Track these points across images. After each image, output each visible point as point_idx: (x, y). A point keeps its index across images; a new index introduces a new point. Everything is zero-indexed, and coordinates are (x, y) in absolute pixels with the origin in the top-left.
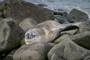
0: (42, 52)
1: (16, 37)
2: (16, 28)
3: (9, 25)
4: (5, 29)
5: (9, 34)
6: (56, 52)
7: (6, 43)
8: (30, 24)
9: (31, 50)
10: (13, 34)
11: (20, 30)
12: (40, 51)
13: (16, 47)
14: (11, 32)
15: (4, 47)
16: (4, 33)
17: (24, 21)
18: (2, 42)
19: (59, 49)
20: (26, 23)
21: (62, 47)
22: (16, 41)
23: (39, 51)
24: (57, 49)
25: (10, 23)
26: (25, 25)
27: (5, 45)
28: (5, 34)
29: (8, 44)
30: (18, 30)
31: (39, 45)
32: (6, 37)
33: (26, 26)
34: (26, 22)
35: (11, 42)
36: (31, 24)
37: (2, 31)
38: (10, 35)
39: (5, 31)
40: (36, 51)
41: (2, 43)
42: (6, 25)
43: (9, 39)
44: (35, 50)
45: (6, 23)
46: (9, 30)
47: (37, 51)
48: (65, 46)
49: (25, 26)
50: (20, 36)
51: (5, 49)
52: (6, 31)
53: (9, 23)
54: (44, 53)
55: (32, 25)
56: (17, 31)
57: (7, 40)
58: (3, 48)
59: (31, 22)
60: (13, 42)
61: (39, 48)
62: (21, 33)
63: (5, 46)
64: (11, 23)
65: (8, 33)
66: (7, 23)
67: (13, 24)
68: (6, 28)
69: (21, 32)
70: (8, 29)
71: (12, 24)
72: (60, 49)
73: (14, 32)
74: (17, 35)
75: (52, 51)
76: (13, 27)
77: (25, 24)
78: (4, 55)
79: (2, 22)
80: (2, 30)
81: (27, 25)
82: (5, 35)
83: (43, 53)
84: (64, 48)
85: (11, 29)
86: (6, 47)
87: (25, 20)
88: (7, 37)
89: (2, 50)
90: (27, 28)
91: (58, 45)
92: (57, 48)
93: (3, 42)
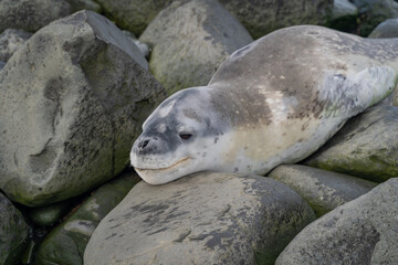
0: (243, 250)
1: (118, 124)
2: (116, 75)
3: (74, 61)
4: (53, 81)
5: (78, 110)
6: (325, 256)
7: (56, 160)
8: (202, 34)
9: (180, 240)
10: (99, 108)
11: (136, 81)
12: (230, 242)
13: (116, 172)
14: (86, 98)
15: (49, 179)
16: (48, 104)
17: (171, 15)
18: (37, 149)
19: (341, 243)
20: (182, 24)
21: (358, 234)
22: (114, 142)
23: (223, 247)
24: (330, 239)
25: (84, 49)
26: (174, 37)
27: (55, 168)
28: (52, 108)
29: (69, 164)
30: (128, 81)
31: (230, 201)
32: (58, 127)
33: (179, 44)
34: (178, 23)
35: (84, 150)
36: (207, 38)
37: (41, 93)
38: (81, 112)
39: (54, 89)
40: (211, 245)
41: (38, 155)
42: (58, 62)
43: (74, 135)
44: (206, 240)
45: (59, 46)
46: (75, 88)
47: (217, 247)
48: (379, 230)
49: (173, 44)
50: (135, 115)
51: (54, 190)
52: (63, 94)
53: (74, 47)
54: (257, 255)
55: (209, 43)
56: (119, 90)
57: (66, 144)
58: (42, 183)
59: (206, 25)
60: (97, 152)
61: (230, 223)
62: (145, 100)
63: (52, 171)
64: (89, 50)
65: (70, 103)
66: (67, 50)
67: (101, 55)
68: (60, 78)
69: (145, 94)
70: (68, 81)
71: (96, 55)
72: (347, 240)
73: (105, 94)
74: (120, 113)
75: (303, 252)
76: (100, 67)
77: (173, 31)
78: (47, 217)
79: (41, 38)
80: (40, 87)
81: (184, 36)
82: (55, 113)
83: (251, 255)
84: (374, 244)
85: (84, 83)
86: (56, 178)
87: (175, 9)
88: (65, 124)
89: (39, 193)
90: (183, 54)
91: (336, 219)
92: (330, 232)
93: (44, 151)
